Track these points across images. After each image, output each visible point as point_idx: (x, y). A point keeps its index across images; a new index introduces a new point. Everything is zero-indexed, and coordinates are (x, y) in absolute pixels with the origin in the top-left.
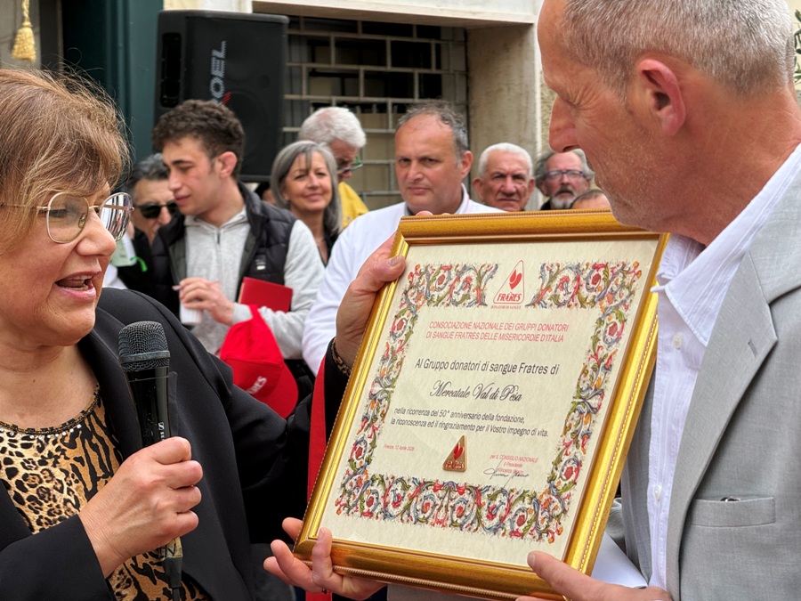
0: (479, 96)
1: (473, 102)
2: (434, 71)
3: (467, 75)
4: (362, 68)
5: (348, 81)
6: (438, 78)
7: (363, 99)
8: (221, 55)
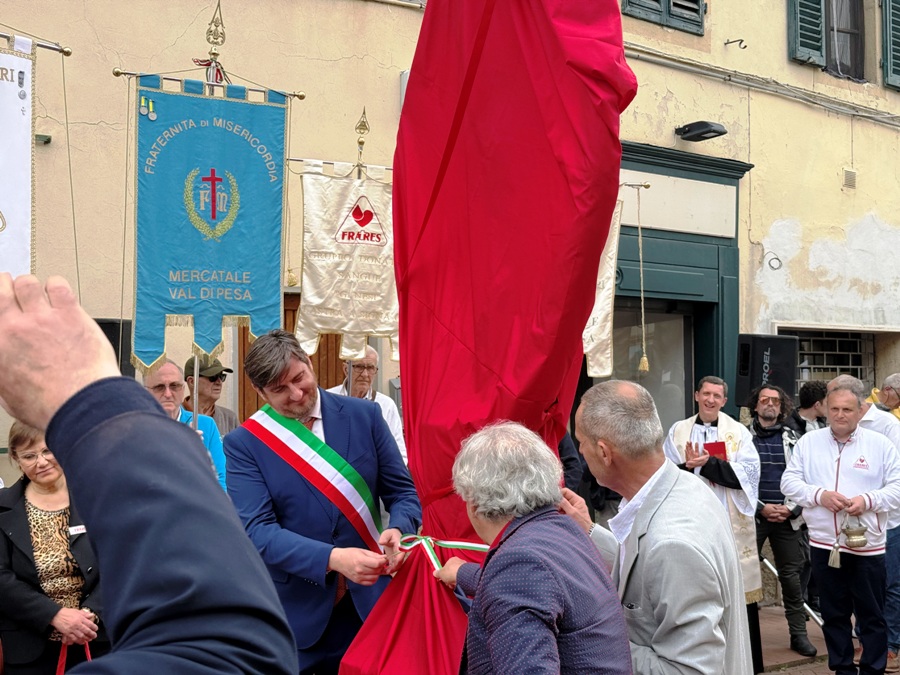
0: (881, 364)
1: (877, 367)
2: (859, 353)
3: (875, 355)
4: (825, 353)
5: (817, 357)
6: (860, 356)
7: (825, 366)
8: (768, 354)
